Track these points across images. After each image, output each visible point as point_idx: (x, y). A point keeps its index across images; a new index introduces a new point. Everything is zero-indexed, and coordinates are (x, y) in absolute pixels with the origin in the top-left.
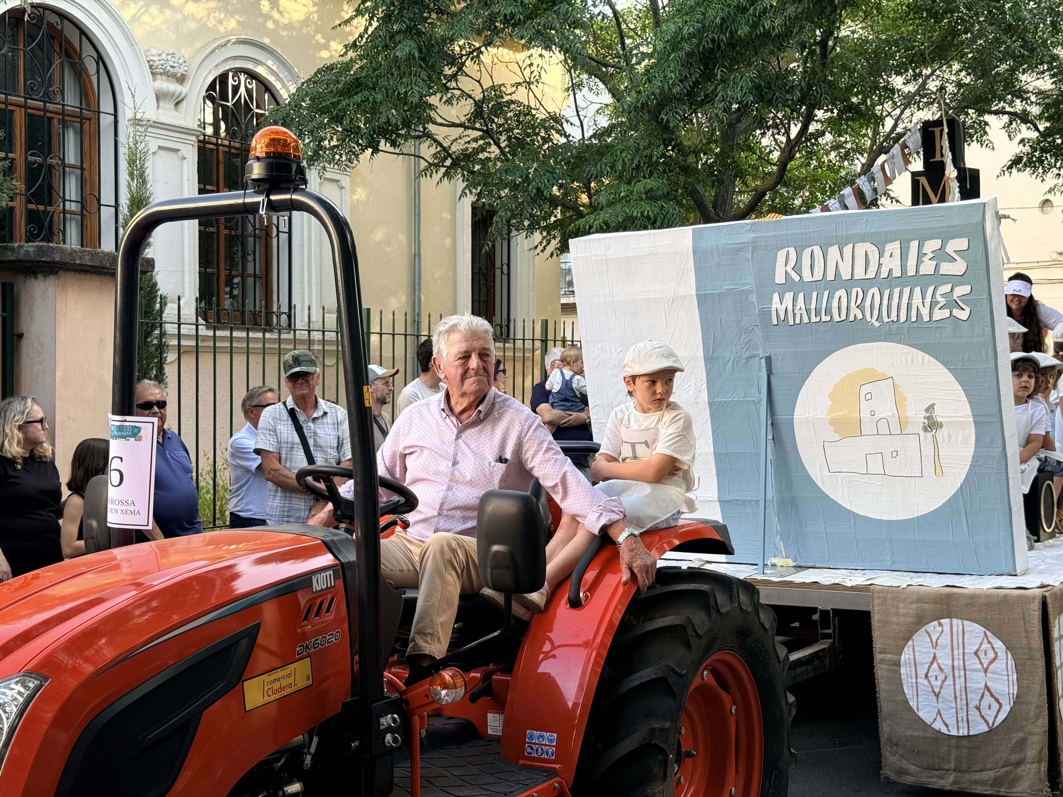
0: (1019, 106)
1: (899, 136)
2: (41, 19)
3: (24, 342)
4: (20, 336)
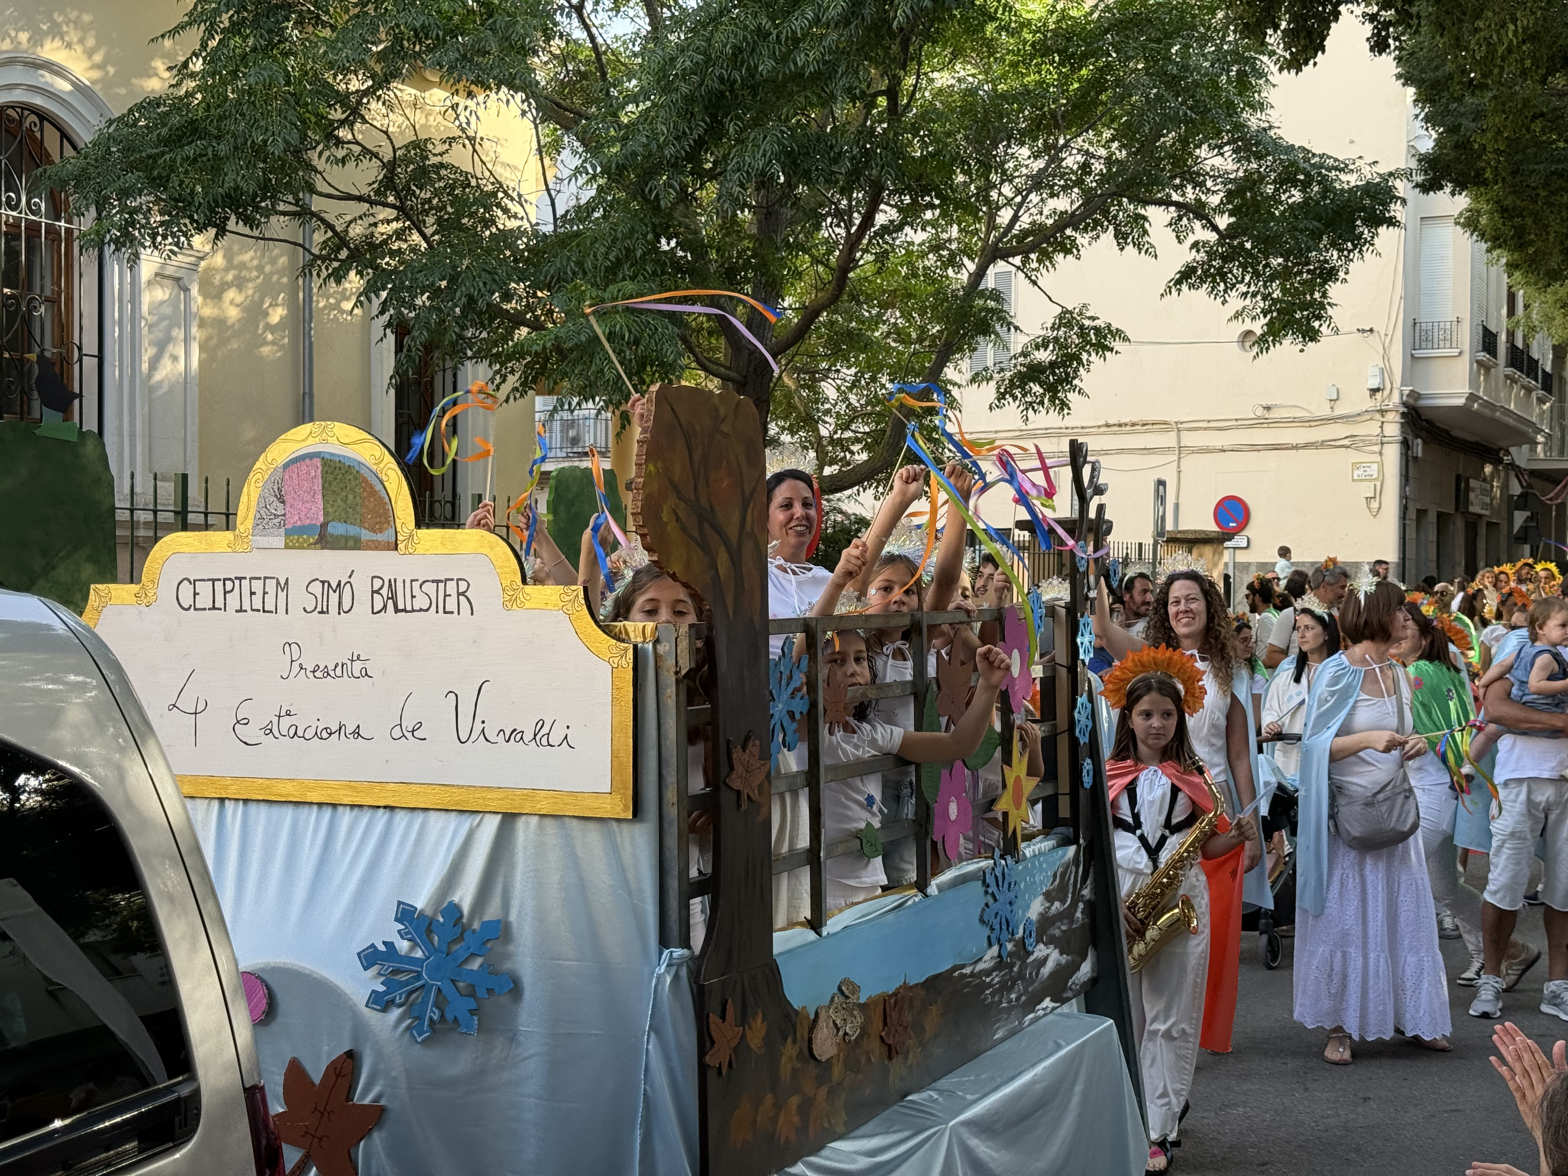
0: (1190, 193)
1: (1025, 233)
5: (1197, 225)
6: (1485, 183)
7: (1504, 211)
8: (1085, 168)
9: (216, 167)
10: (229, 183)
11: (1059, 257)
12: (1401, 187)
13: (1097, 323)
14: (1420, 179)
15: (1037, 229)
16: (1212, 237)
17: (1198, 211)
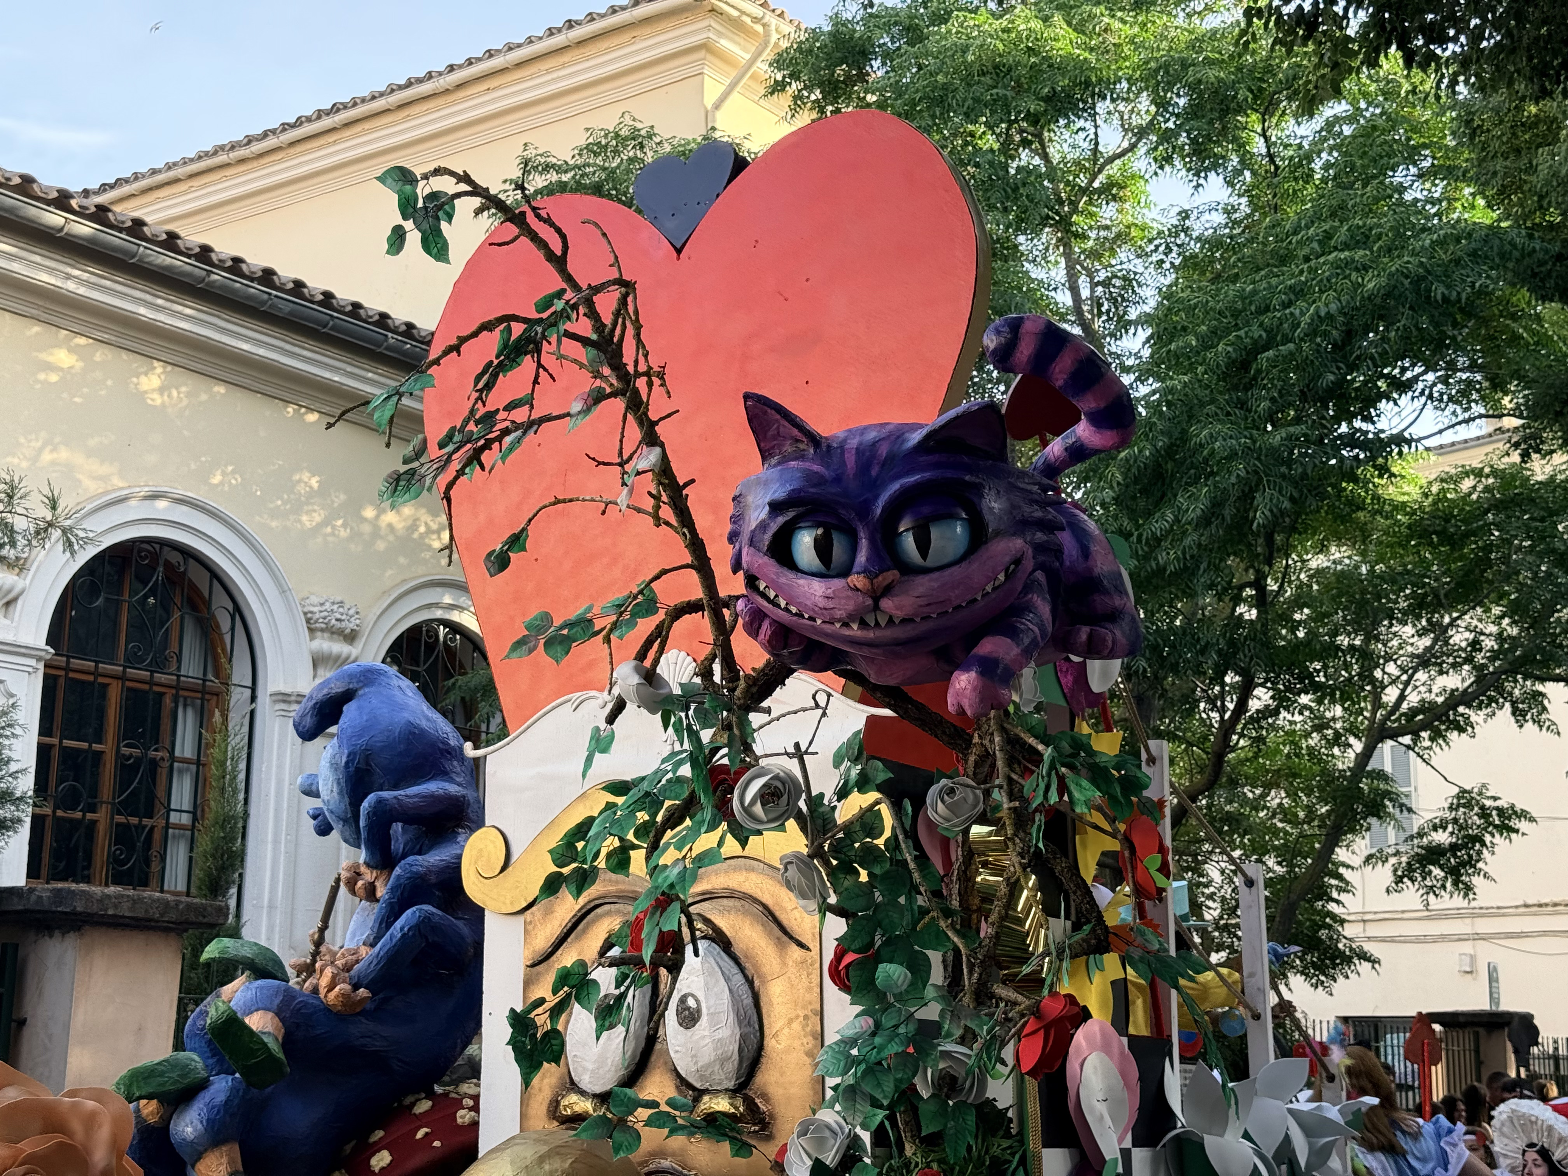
1: (1413, 712)
2: (155, 557)
3: (27, 1032)
4: (22, 1023)
13: (1498, 803)
15: (1426, 707)
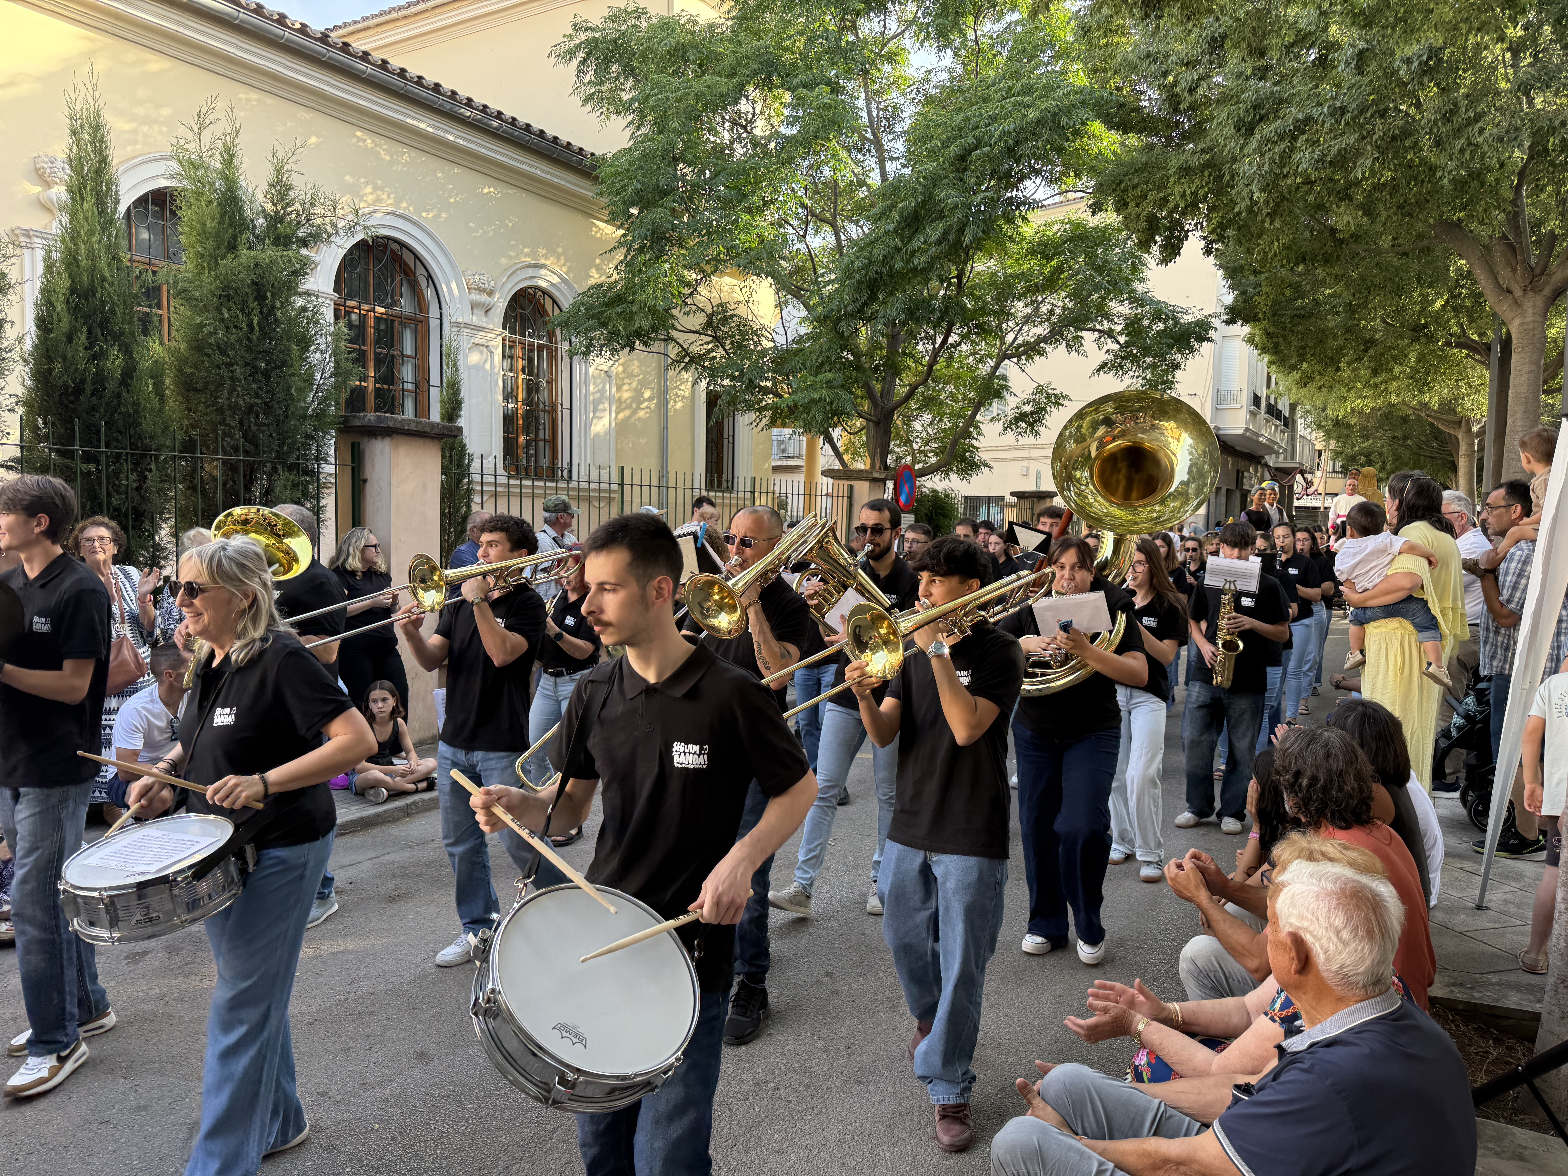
0: (1106, 325)
1: (1019, 346)
2: (386, 246)
3: (368, 485)
4: (365, 481)
5: (1109, 341)
6: (1259, 320)
7: (1268, 335)
8: (1051, 312)
9: (629, 317)
10: (637, 325)
11: (1037, 358)
12: (1216, 322)
13: (1055, 391)
14: (1225, 318)
15: (1026, 344)
16: (1116, 347)
17: (1110, 334)
